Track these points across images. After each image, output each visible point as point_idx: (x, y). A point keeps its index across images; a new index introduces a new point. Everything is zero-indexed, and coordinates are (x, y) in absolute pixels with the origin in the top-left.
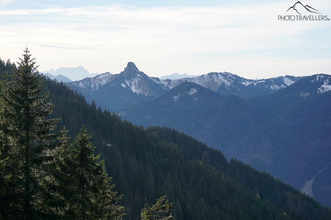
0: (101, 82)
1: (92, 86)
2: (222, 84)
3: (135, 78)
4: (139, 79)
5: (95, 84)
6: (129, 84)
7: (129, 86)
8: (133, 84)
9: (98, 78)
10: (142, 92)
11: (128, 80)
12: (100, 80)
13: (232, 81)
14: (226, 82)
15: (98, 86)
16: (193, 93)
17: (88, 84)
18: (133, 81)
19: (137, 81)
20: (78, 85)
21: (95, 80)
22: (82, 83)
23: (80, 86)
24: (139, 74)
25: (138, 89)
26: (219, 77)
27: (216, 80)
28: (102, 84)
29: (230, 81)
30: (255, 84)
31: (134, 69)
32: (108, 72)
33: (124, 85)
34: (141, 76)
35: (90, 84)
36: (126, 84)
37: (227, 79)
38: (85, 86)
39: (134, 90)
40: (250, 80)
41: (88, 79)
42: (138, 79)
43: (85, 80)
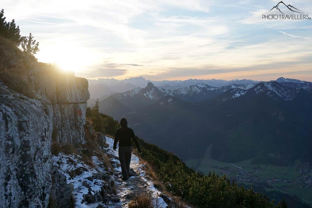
1: (131, 95)
2: (195, 92)
3: (151, 90)
6: (148, 93)
7: (148, 95)
8: (150, 93)
9: (134, 90)
10: (154, 97)
11: (148, 91)
13: (201, 89)
14: (198, 90)
15: (133, 95)
17: (129, 94)
19: (152, 92)
21: (132, 92)
22: (126, 94)
24: (153, 89)
25: (152, 96)
26: (195, 88)
27: (193, 89)
28: (136, 94)
29: (200, 89)
30: (216, 89)
31: (151, 86)
32: (140, 87)
33: (145, 95)
37: (199, 88)
39: (150, 97)
40: (214, 87)
41: (129, 91)
43: (127, 92)
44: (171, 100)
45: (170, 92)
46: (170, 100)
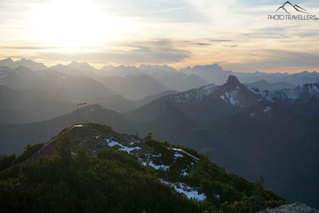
0: (205, 93)
1: (197, 97)
3: (234, 90)
4: (238, 91)
5: (200, 95)
6: (228, 95)
7: (228, 97)
8: (232, 95)
9: (204, 89)
10: (238, 103)
11: (228, 91)
12: (205, 91)
15: (202, 97)
16: (268, 110)
17: (193, 95)
18: (232, 92)
19: (235, 93)
20: (184, 97)
21: (200, 91)
22: (188, 95)
23: (185, 97)
24: (238, 87)
25: (235, 100)
26: (313, 88)
27: (310, 91)
28: (206, 95)
31: (234, 82)
32: (213, 84)
33: (223, 97)
34: (239, 88)
35: (196, 95)
36: (225, 96)
38: (190, 97)
39: (232, 101)
41: (193, 90)
42: (236, 91)
43: (191, 91)
44: (270, 108)
45: (267, 94)
46: (268, 109)
